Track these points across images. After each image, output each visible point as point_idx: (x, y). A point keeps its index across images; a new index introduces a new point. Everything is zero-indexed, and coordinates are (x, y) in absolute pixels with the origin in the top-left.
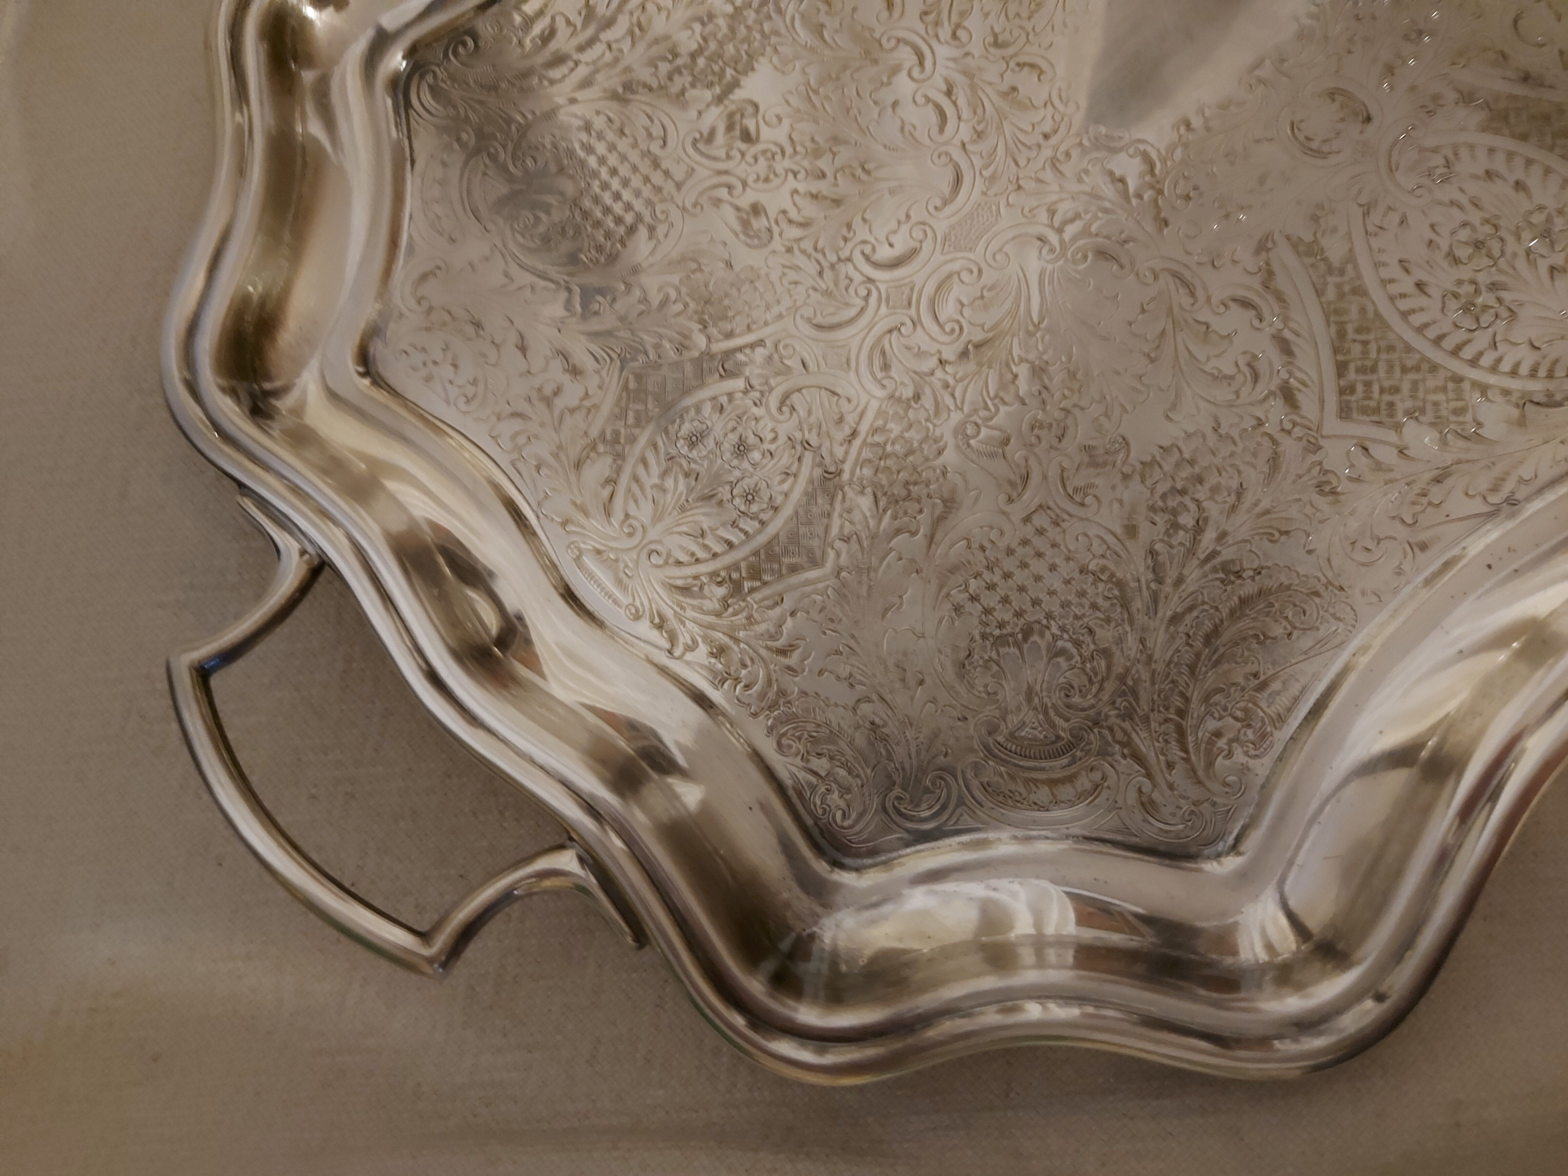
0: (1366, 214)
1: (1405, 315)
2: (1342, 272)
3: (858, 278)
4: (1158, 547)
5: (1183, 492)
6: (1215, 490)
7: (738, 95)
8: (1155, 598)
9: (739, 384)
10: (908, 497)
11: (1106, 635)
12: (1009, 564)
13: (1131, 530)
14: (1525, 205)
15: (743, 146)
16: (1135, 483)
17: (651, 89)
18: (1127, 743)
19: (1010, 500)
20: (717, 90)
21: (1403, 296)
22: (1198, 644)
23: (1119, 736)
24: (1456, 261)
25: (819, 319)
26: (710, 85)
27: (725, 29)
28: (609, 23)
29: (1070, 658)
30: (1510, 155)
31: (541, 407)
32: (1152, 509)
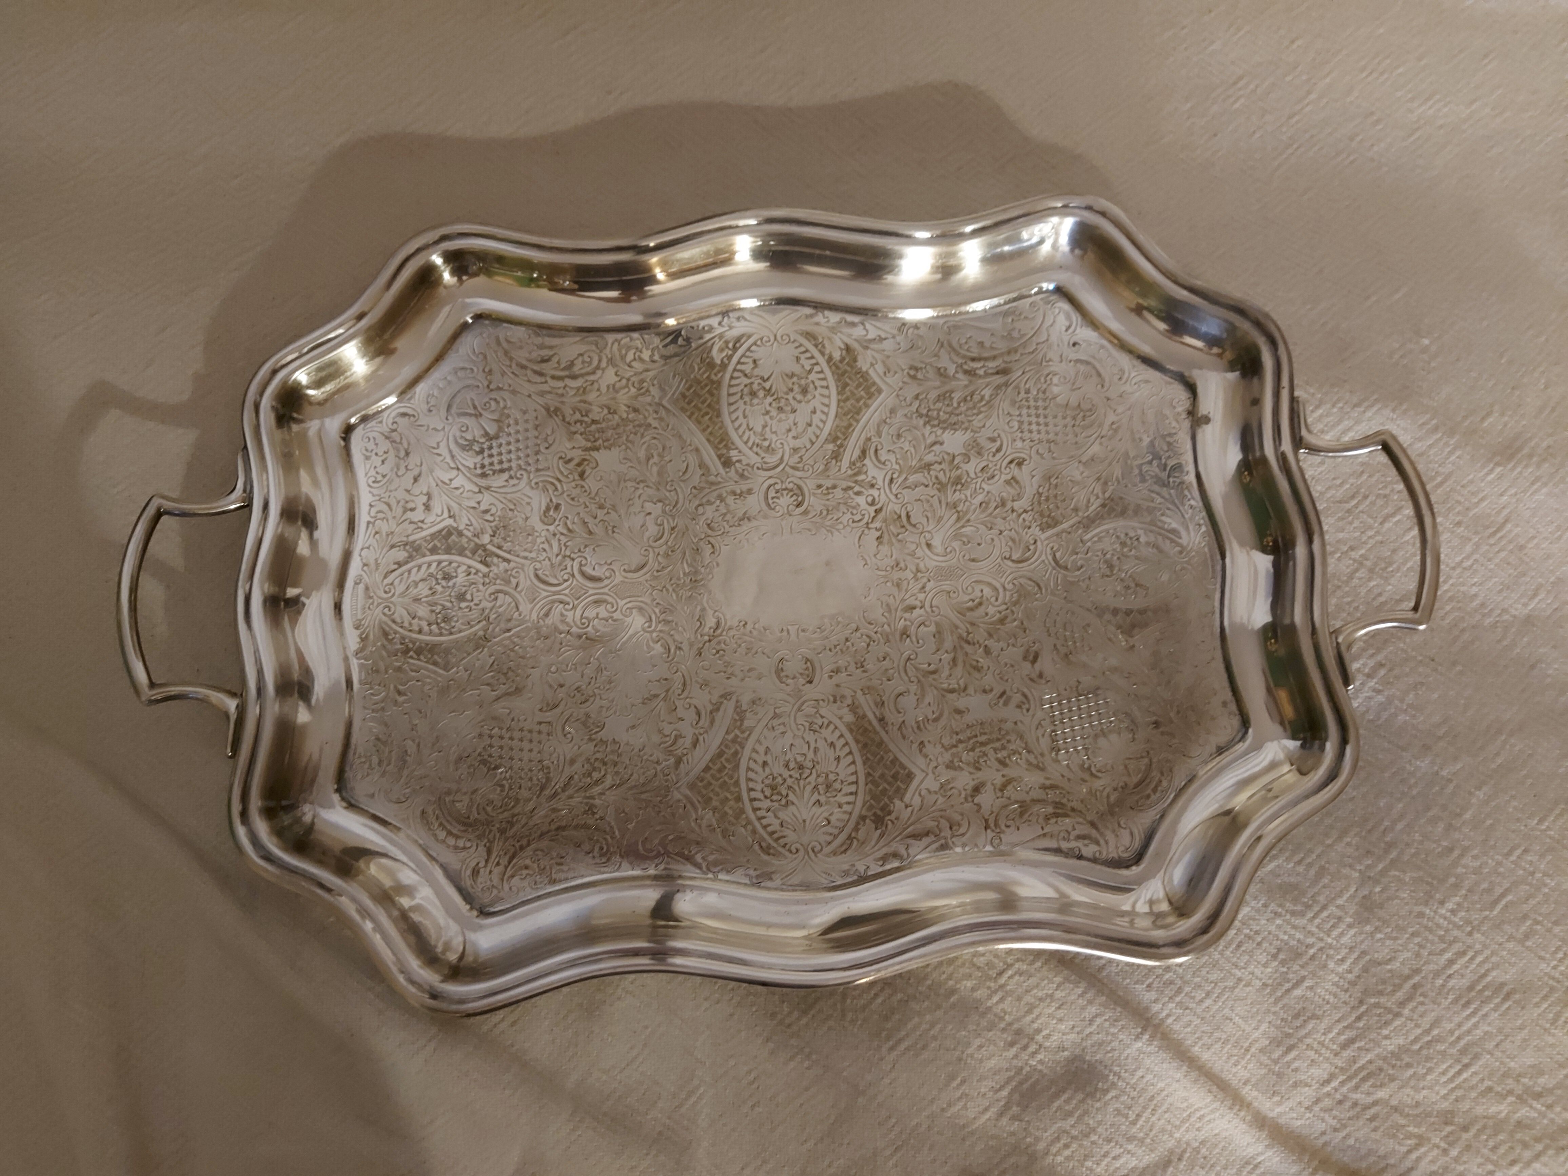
0: (773, 718)
1: (749, 769)
2: (743, 732)
3: (569, 570)
4: (576, 777)
5: (605, 764)
6: (617, 773)
7: (595, 454)
8: (555, 794)
9: (484, 569)
10: (505, 674)
11: (524, 794)
12: (517, 734)
13: (572, 762)
14: (833, 769)
15: (577, 477)
16: (591, 746)
17: (564, 420)
18: (491, 842)
19: (541, 710)
20: (589, 445)
21: (755, 761)
22: (553, 827)
23: (491, 836)
24: (787, 766)
25: (540, 573)
26: (587, 440)
27: (615, 423)
28: (574, 377)
29: (502, 791)
30: (847, 744)
31: (400, 510)
32: (588, 760)
